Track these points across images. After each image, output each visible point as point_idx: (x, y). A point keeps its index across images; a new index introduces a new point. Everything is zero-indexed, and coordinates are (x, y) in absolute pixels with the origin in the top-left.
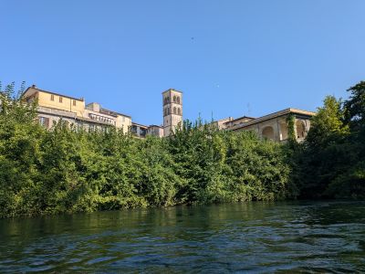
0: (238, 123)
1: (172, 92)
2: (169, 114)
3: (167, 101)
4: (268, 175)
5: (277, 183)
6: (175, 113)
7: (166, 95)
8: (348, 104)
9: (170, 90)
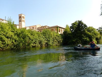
0: (44, 27)
1: (22, 15)
2: (21, 21)
3: (20, 17)
4: (59, 40)
5: (60, 42)
6: (23, 21)
7: (20, 16)
8: (71, 27)
9: (21, 14)
